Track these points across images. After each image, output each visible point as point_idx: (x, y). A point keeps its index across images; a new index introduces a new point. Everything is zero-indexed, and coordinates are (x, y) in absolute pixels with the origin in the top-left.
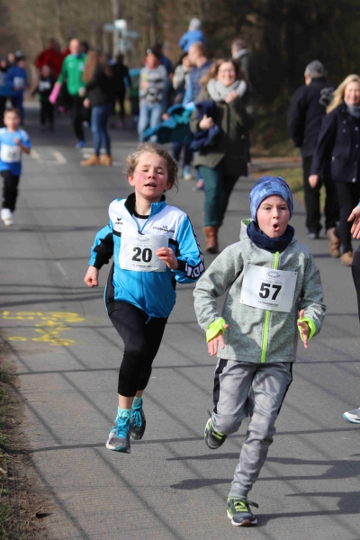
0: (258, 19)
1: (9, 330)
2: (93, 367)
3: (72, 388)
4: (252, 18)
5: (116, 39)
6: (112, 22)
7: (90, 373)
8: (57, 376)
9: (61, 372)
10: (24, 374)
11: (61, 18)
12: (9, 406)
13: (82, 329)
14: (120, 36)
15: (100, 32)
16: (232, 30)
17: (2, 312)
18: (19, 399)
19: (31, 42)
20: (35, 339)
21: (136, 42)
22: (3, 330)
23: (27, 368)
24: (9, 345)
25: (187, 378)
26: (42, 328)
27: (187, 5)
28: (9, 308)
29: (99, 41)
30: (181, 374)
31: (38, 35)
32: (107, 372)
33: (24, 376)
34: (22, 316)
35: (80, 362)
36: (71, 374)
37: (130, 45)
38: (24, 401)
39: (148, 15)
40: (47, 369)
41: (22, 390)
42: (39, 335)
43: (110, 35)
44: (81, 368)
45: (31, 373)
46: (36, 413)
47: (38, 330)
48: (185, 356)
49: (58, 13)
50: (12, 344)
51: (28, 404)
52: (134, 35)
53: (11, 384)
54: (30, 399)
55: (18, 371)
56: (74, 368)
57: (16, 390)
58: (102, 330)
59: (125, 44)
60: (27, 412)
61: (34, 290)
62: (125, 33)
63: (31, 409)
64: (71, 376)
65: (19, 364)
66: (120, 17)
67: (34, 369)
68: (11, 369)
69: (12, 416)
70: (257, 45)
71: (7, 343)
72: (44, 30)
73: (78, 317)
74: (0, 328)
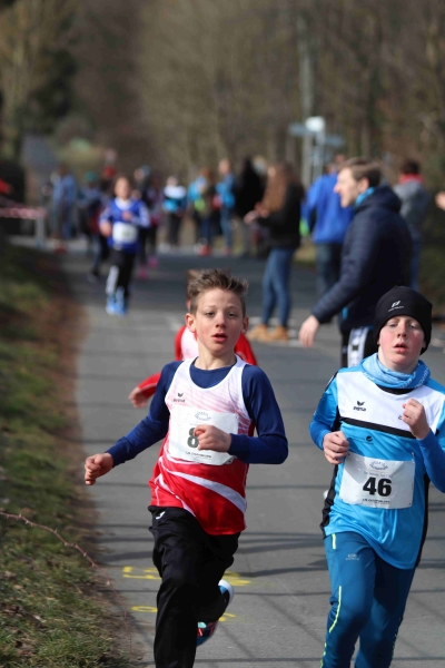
1: (132, 595)
2: (263, 656)
5: (307, 147)
6: (301, 120)
7: (258, 664)
8: (206, 667)
9: (211, 661)
11: (223, 113)
13: (248, 597)
14: (314, 143)
15: (282, 136)
17: (122, 567)
22: (124, 594)
24: (133, 618)
27: (421, 96)
28: (132, 561)
29: (281, 151)
34: (152, 574)
35: (240, 645)
36: (229, 664)
37: (329, 158)
39: (359, 111)
43: (298, 141)
44: (243, 656)
48: (407, 643)
49: (217, 104)
50: (137, 617)
52: (337, 141)
55: (145, 658)
56: (233, 657)
59: (324, 156)
62: (321, 139)
64: (226, 667)
65: (147, 649)
66: (314, 114)
68: (135, 654)
71: (129, 616)
73: (241, 578)
74: (118, 591)
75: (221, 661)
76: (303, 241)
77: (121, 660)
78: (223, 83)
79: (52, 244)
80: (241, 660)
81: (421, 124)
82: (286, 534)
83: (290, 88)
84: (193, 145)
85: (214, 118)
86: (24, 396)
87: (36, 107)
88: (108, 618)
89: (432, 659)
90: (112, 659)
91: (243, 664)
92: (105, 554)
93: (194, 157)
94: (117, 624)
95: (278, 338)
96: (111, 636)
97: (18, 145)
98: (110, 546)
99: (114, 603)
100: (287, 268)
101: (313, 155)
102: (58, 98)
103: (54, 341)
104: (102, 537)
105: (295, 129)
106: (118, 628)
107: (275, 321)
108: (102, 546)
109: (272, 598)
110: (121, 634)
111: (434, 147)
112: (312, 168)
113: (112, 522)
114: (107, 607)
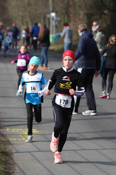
0: (109, 12)
1: (9, 136)
2: (43, 150)
3: (35, 159)
4: (106, 12)
5: (51, 20)
6: (49, 13)
7: (41, 152)
8: (28, 153)
9: (30, 152)
10: (15, 153)
11: (29, 12)
12: (9, 166)
13: (38, 135)
14: (53, 19)
15: (45, 18)
16: (98, 17)
17: (6, 129)
18: (13, 163)
19: (17, 22)
20: (20, 139)
21: (59, 22)
22: (7, 136)
23: (16, 150)
24: (9, 141)
25: (80, 155)
26: (22, 135)
27: (80, 6)
28: (9, 127)
29: (44, 21)
30: (78, 153)
31: (20, 19)
32: (48, 152)
33: (15, 154)
34: (14, 130)
35: (37, 148)
36: (34, 153)
37: (57, 23)
38: (15, 163)
39: (64, 11)
40: (25, 151)
41: (14, 159)
42: (21, 138)
43: (49, 19)
44: (38, 150)
45: (18, 152)
46: (20, 168)
47: (21, 136)
48: (79, 146)
49: (28, 10)
50: (11, 141)
51: (17, 165)
52: (59, 19)
53: (10, 157)
54: (18, 162)
55: (13, 152)
57: (12, 159)
58: (46, 136)
59: (55, 22)
60: (16, 168)
61: (19, 120)
62: (55, 18)
63: (18, 167)
64: (33, 153)
65: (13, 149)
66: (53, 12)
67: (19, 151)
68: (10, 151)
69: (11, 169)
70: (108, 23)
71: (8, 141)
72: (23, 17)
73: (37, 131)
74: (5, 135)
75: (32, 152)
76: (51, 44)
77: (7, 152)
78: (29, 4)
80: (37, 152)
81: (80, 14)
82: (48, 119)
83: (47, 5)
84: (22, 20)
85: (27, 13)
88: (3, 142)
89: (85, 150)
90: (4, 152)
91: (38, 152)
92: (2, 125)
93: (23, 24)
94: (5, 143)
95: (45, 69)
96: (4, 146)
98: (3, 123)
99: (5, 138)
100: (46, 51)
101: (53, 22)
104: (1, 121)
105: (48, 16)
106: (6, 144)
107: (44, 65)
108: (1, 123)
109: (45, 136)
110: (7, 146)
111: (83, 20)
112: (53, 25)
113: (3, 117)
114: (3, 139)
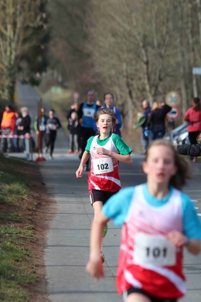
78: (146, 43)
79: (36, 156)
86: (9, 262)
87: (24, 65)
97: (12, 90)
102: (40, 59)
103: (32, 222)
105: (197, 71)
